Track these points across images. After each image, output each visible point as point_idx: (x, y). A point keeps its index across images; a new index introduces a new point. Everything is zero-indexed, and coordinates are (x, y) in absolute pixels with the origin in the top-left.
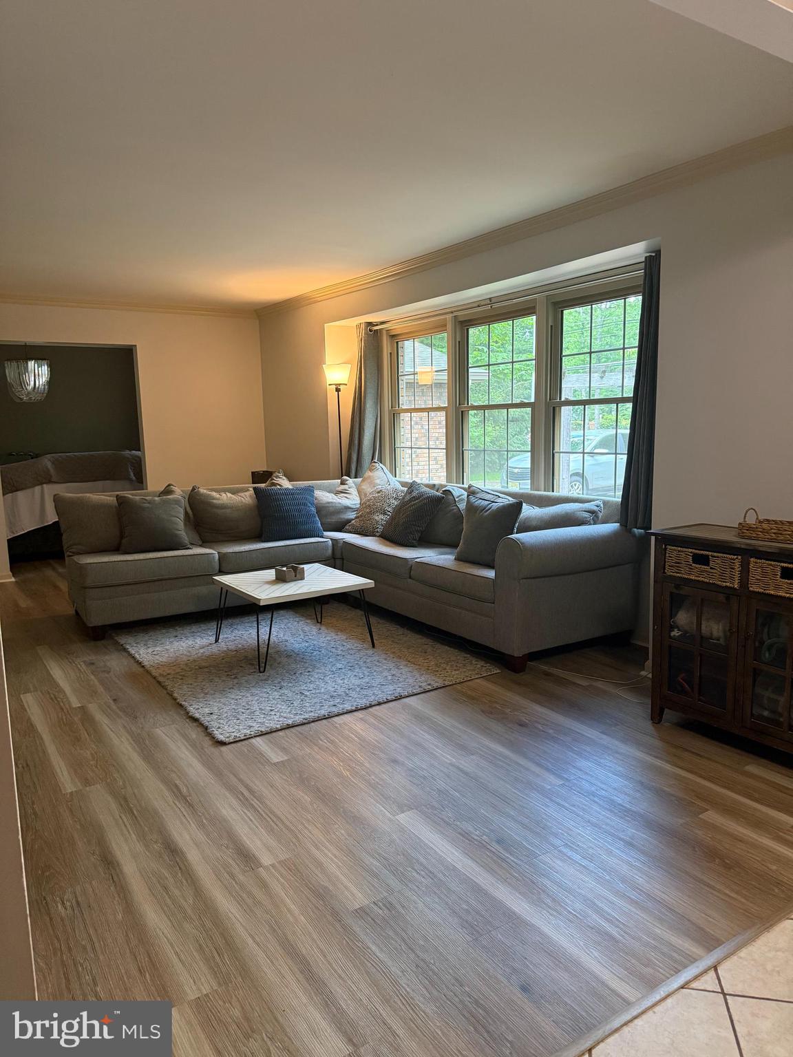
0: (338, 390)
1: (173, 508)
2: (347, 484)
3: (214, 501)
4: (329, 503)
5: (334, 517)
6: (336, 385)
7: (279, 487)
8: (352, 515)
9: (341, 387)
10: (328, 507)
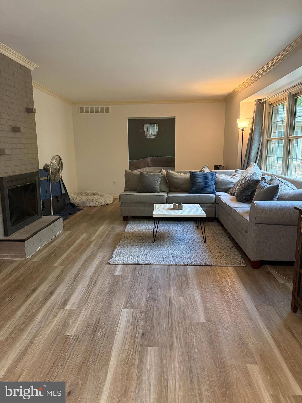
0: (243, 131)
1: (156, 178)
2: (237, 172)
3: (174, 176)
4: (222, 180)
5: (224, 186)
6: (242, 128)
7: (203, 172)
8: (232, 186)
9: (244, 129)
10: (222, 181)
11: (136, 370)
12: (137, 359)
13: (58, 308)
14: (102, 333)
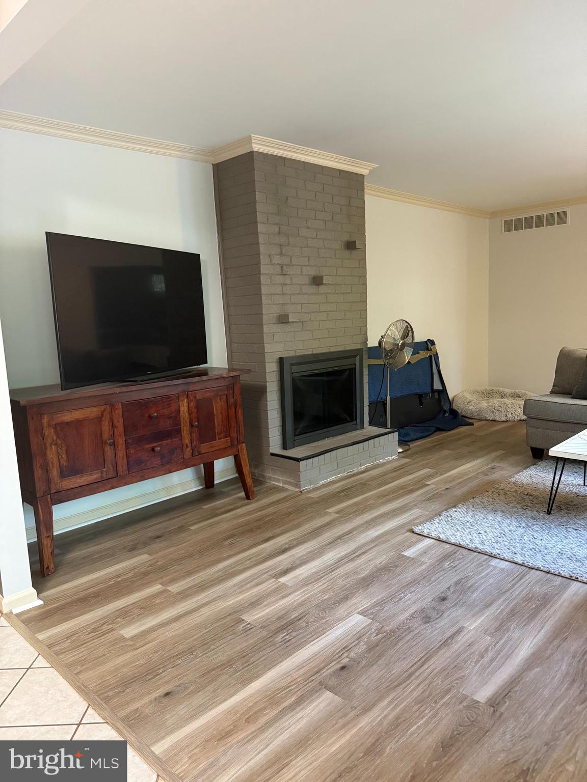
11: (274, 713)
12: (293, 699)
13: (271, 575)
14: (287, 637)
